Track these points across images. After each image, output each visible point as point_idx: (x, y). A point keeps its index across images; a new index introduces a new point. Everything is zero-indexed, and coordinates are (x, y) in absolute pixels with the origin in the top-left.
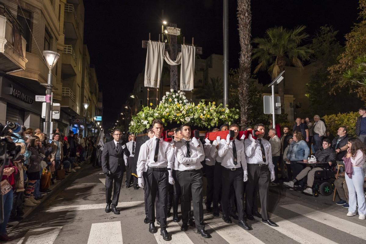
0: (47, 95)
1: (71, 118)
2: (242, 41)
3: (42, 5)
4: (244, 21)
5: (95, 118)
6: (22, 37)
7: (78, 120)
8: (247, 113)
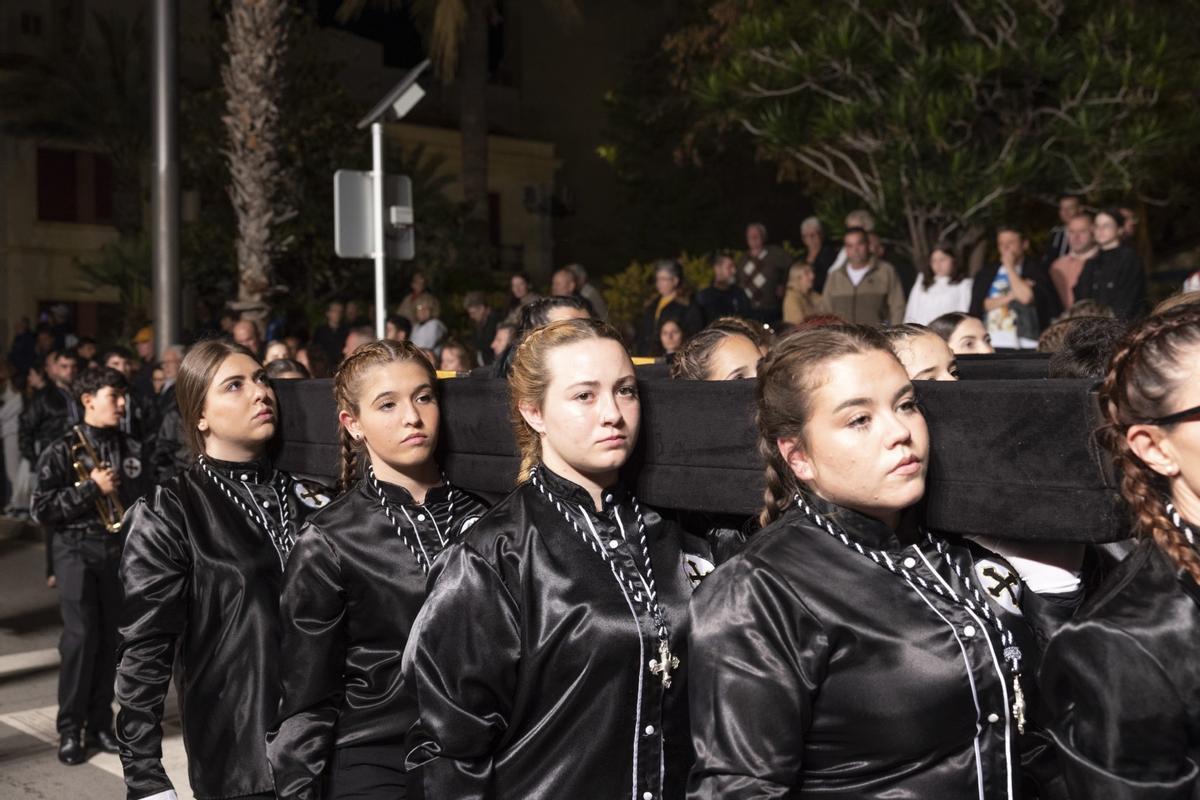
8: (268, 247)
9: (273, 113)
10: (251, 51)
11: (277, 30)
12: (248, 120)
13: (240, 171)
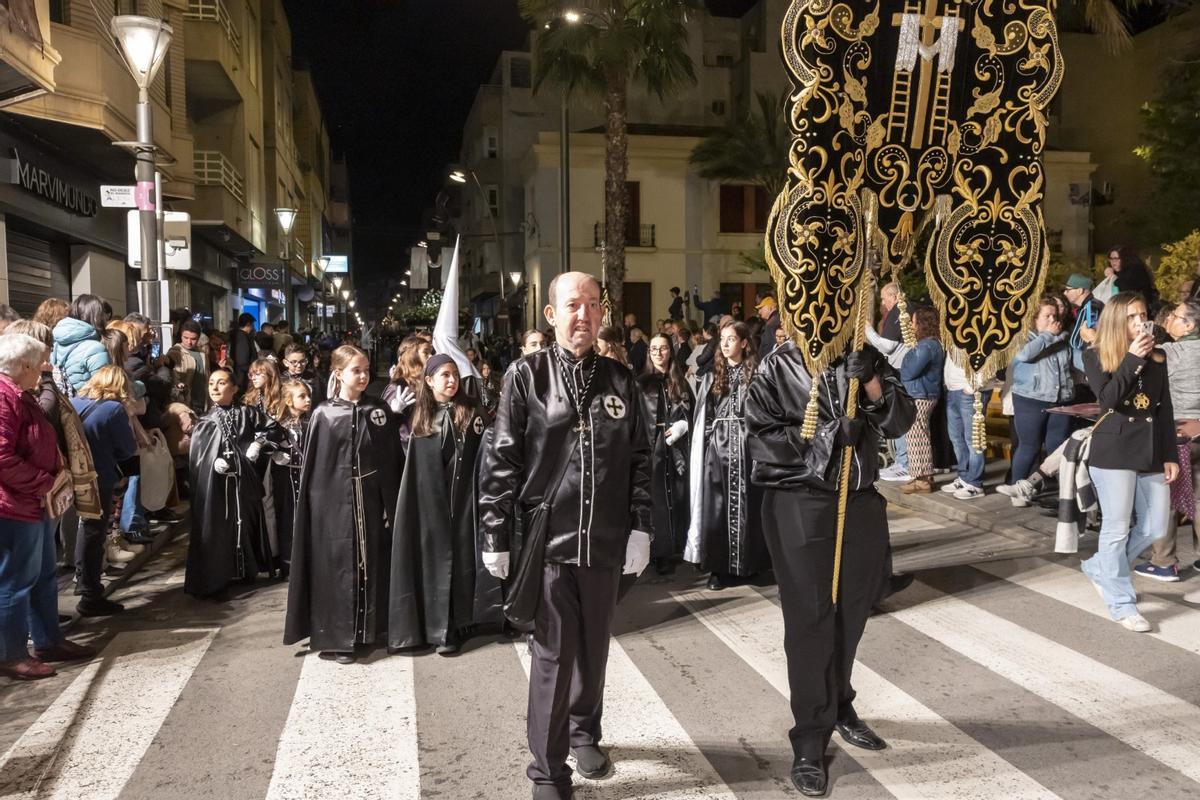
0: (139, 183)
1: (234, 265)
5: (323, 264)
7: (260, 273)
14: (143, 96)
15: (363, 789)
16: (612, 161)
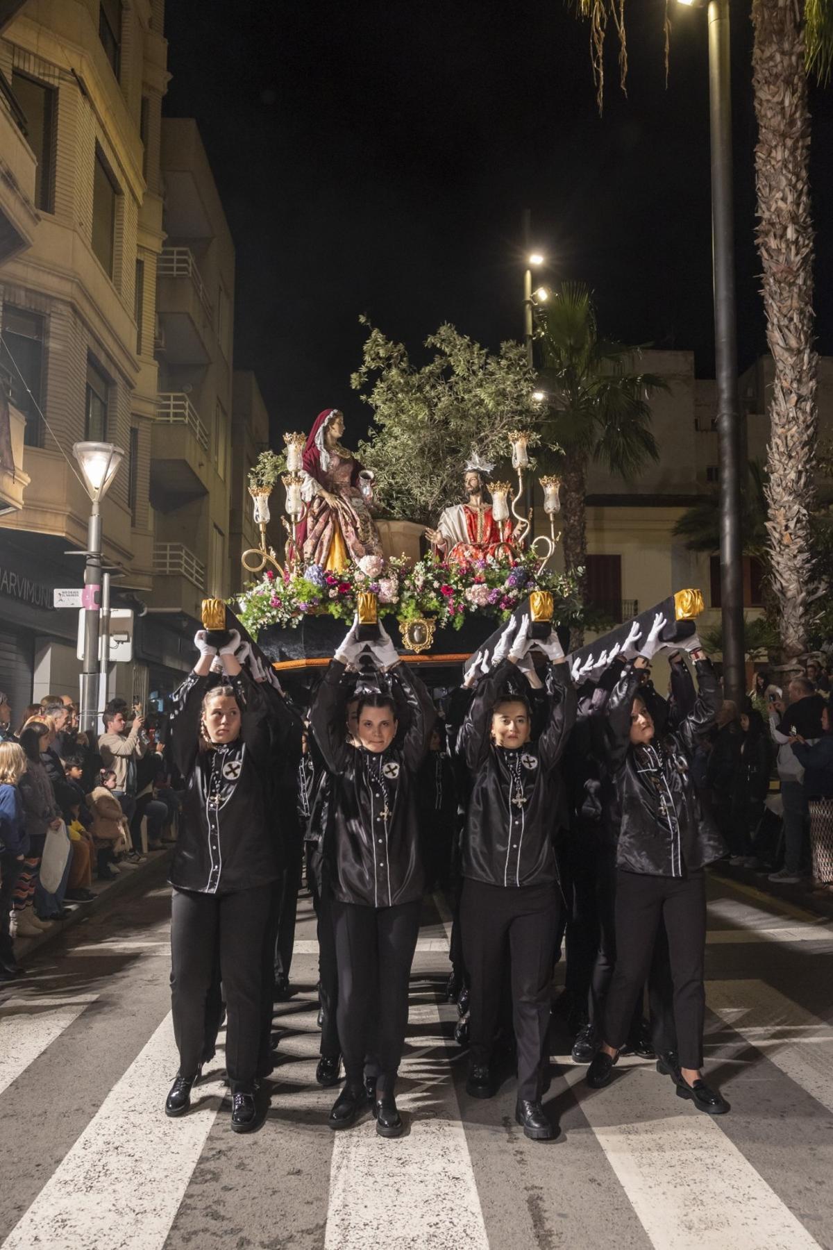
0: (87, 586)
2: (774, 340)
3: (74, 286)
4: (782, 258)
6: (12, 409)
8: (803, 621)
9: (804, 515)
10: (785, 469)
11: (806, 449)
12: (784, 523)
13: (778, 563)
14: (95, 509)
15: (162, 1131)
16: (569, 541)
